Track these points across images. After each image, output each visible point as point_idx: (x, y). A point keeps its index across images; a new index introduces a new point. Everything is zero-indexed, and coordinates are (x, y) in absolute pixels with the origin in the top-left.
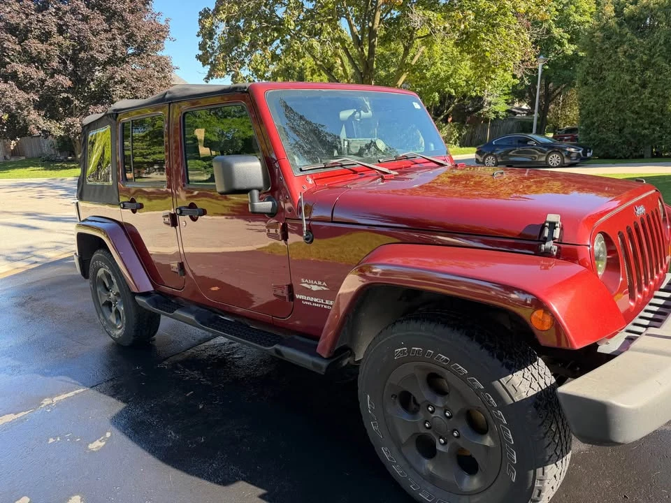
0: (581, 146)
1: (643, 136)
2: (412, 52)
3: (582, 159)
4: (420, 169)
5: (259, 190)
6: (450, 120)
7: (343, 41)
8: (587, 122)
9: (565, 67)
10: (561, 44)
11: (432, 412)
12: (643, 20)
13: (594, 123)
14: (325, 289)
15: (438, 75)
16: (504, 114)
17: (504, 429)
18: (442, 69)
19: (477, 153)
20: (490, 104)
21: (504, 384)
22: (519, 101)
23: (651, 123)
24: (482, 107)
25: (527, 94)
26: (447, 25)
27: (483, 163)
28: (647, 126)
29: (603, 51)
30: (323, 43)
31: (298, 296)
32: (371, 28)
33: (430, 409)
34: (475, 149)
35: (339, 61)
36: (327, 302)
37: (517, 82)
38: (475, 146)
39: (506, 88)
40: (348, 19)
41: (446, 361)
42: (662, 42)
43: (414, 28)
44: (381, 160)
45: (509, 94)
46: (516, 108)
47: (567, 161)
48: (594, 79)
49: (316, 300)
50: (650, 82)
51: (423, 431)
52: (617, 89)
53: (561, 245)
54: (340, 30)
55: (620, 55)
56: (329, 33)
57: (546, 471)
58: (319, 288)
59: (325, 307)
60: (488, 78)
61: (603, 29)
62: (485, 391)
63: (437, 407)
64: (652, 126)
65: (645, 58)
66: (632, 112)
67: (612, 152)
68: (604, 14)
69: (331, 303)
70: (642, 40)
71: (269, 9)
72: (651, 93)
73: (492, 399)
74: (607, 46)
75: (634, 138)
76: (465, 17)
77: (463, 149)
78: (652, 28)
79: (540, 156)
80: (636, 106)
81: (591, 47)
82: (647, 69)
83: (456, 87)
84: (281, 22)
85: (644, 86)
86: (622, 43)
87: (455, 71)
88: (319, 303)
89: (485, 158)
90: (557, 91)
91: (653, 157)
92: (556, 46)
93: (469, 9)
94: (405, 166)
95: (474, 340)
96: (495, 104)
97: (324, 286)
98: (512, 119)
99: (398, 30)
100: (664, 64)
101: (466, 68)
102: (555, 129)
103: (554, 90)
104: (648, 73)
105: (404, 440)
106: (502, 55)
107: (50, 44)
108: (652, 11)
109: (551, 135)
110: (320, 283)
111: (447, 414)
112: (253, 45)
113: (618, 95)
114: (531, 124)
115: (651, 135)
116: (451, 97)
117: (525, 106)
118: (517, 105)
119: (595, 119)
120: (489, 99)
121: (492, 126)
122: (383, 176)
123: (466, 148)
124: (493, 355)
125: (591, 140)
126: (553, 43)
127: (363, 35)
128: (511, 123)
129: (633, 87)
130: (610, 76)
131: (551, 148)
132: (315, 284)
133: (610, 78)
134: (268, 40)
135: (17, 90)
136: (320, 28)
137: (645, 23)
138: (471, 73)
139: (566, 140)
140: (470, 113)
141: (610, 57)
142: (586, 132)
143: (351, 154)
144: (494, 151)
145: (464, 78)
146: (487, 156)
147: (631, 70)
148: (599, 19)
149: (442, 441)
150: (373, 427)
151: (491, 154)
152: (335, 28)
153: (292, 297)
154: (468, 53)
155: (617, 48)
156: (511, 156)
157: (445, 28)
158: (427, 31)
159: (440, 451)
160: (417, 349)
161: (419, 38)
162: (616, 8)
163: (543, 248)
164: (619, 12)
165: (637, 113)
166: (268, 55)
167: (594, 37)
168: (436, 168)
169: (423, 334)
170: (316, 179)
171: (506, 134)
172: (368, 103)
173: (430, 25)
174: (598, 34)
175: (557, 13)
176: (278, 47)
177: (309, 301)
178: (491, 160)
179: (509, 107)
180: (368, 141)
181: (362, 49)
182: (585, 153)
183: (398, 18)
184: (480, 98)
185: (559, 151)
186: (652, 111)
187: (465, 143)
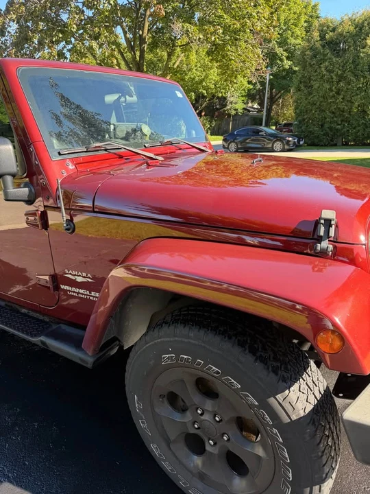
0: (296, 136)
1: (337, 130)
2: (174, 58)
3: (297, 146)
4: (184, 155)
5: (14, 176)
6: (203, 114)
7: (118, 45)
8: (300, 118)
9: (284, 78)
10: (281, 60)
11: (202, 414)
12: (337, 44)
13: (304, 120)
14: (90, 280)
15: (194, 79)
16: (241, 111)
17: (279, 447)
18: (196, 74)
19: (224, 140)
20: (231, 103)
21: (281, 402)
22: (252, 102)
23: (342, 121)
24: (225, 105)
25: (258, 97)
26: (201, 37)
27: (228, 148)
28: (340, 123)
29: (311, 66)
30: (101, 46)
31: (62, 287)
32: (141, 36)
33: (199, 412)
34: (222, 138)
35: (115, 62)
36: (93, 294)
37: (251, 87)
38: (222, 135)
39: (243, 92)
40: (122, 27)
41: (218, 373)
42: (351, 61)
43: (175, 37)
44: (147, 145)
45: (245, 96)
46: (250, 107)
47: (286, 147)
48: (305, 87)
49: (81, 291)
50: (342, 90)
51: (192, 431)
52: (320, 95)
53: (336, 244)
54: (116, 35)
55: (323, 69)
56: (106, 37)
57: (322, 488)
58: (85, 280)
59: (91, 298)
60: (231, 82)
61: (311, 49)
62: (259, 407)
63: (206, 410)
64: (343, 123)
65: (340, 72)
66: (330, 112)
67: (316, 141)
68: (312, 38)
69: (97, 295)
70: (338, 59)
71: (55, 13)
72: (343, 99)
73: (267, 416)
74: (315, 62)
75: (331, 131)
76: (215, 31)
77: (213, 137)
78: (344, 50)
79: (268, 143)
80: (333, 108)
81: (303, 63)
82: (340, 81)
83: (207, 88)
84: (65, 25)
85: (338, 93)
86: (324, 60)
87: (207, 76)
88: (85, 295)
89: (229, 144)
90: (278, 96)
91: (343, 145)
92: (278, 61)
93: (218, 25)
94: (170, 152)
95: (247, 351)
96: (236, 103)
97: (89, 278)
98: (247, 115)
99: (163, 39)
100: (352, 78)
101: (214, 74)
102: (276, 124)
103: (276, 95)
104: (342, 84)
105: (172, 438)
106: (242, 64)
108: (345, 37)
109: (274, 128)
110: (84, 275)
111: (217, 419)
112: (41, 43)
113: (322, 99)
114: (262, 120)
115: (342, 129)
116: (204, 97)
117: (256, 106)
118: (250, 105)
119: (305, 117)
120: (232, 99)
121: (233, 120)
122: (149, 162)
123: (215, 137)
124: (268, 369)
125: (302, 132)
126: (276, 59)
127: (134, 41)
128: (247, 118)
129: (331, 94)
130: (316, 85)
131: (275, 138)
132: (80, 276)
133: (316, 86)
134: (54, 40)
136: (99, 32)
137: (339, 47)
138: (218, 78)
139: (285, 132)
140: (217, 109)
141: (316, 71)
142: (299, 126)
143: (117, 138)
144: (236, 139)
145: (213, 82)
146: (231, 142)
147: (330, 81)
148: (308, 41)
149: (211, 442)
150: (142, 425)
151: (233, 142)
152: (111, 33)
153: (57, 288)
154: (217, 62)
155: (321, 64)
156: (249, 143)
157: (200, 38)
158: (186, 40)
159: (209, 452)
160: (185, 357)
161: (180, 46)
162: (320, 34)
163: (319, 248)
164: (322, 37)
165: (333, 113)
166: (55, 53)
167: (305, 55)
168: (198, 153)
169: (192, 341)
170: (77, 163)
171: (243, 126)
172: (132, 88)
173: (188, 36)
174: (308, 52)
175: (279, 36)
176: (65, 47)
177: (74, 292)
178: (233, 146)
179: (245, 106)
180: (134, 125)
181: (135, 54)
182: (299, 141)
183: (162, 28)
184: (225, 98)
185: (281, 139)
186: (343, 112)
187: (215, 132)
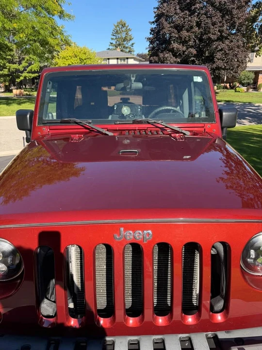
107: (192, 32)
135: (172, 57)
